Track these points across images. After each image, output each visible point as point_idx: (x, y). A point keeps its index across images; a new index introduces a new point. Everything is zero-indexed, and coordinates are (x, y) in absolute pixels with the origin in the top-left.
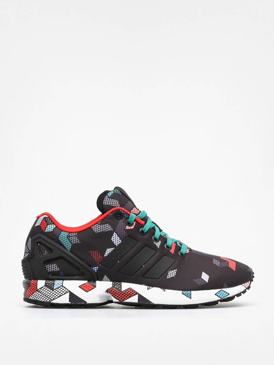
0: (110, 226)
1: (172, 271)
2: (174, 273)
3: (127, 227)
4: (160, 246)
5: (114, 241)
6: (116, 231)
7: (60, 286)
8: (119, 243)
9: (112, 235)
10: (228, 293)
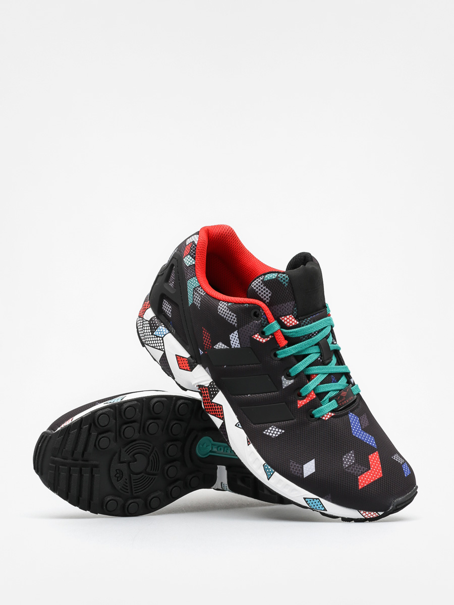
0: (236, 319)
1: (276, 429)
2: (277, 434)
3: (256, 336)
4: (288, 387)
5: (233, 340)
6: (240, 330)
7: (160, 336)
8: (236, 347)
9: (233, 332)
10: (325, 509)
